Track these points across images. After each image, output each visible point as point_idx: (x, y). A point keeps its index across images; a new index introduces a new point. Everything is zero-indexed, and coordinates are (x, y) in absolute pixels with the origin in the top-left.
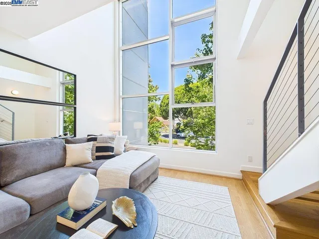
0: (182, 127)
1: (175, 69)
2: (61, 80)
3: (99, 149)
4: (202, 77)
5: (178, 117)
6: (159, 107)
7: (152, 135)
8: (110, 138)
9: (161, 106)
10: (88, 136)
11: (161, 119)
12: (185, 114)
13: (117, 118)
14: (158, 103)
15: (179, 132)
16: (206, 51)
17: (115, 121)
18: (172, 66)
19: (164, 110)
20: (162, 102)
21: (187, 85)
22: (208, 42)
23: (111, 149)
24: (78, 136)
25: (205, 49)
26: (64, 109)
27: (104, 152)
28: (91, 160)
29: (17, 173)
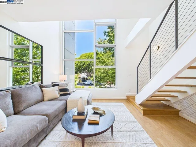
2: (11, 44)
3: (61, 90)
5: (84, 72)
8: (66, 84)
10: (52, 83)
12: (88, 71)
15: (84, 81)
16: (109, 41)
17: (60, 74)
18: (95, 46)
28: (59, 96)
29: (24, 105)
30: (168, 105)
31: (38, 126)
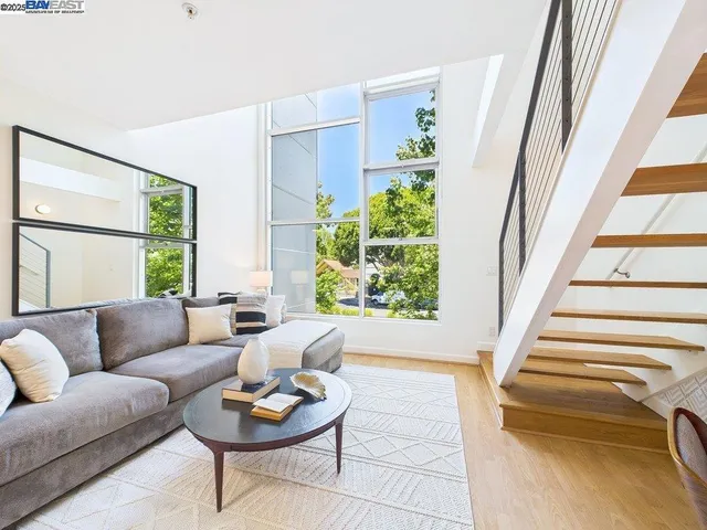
0: (382, 281)
1: (371, 177)
2: (142, 187)
3: (241, 317)
4: (419, 188)
5: (373, 261)
6: (333, 238)
7: (321, 299)
8: (258, 298)
9: (337, 236)
10: (220, 294)
11: (337, 265)
12: (388, 256)
13: (262, 262)
14: (332, 230)
15: (376, 292)
17: (258, 269)
18: (365, 171)
19: (343, 246)
20: (339, 228)
21: (391, 201)
22: (430, 123)
23: (260, 317)
24: (200, 295)
25: (423, 140)
26: (146, 244)
27: (250, 322)
28: (230, 335)
29: (127, 348)
30: (640, 403)
31: (134, 403)
